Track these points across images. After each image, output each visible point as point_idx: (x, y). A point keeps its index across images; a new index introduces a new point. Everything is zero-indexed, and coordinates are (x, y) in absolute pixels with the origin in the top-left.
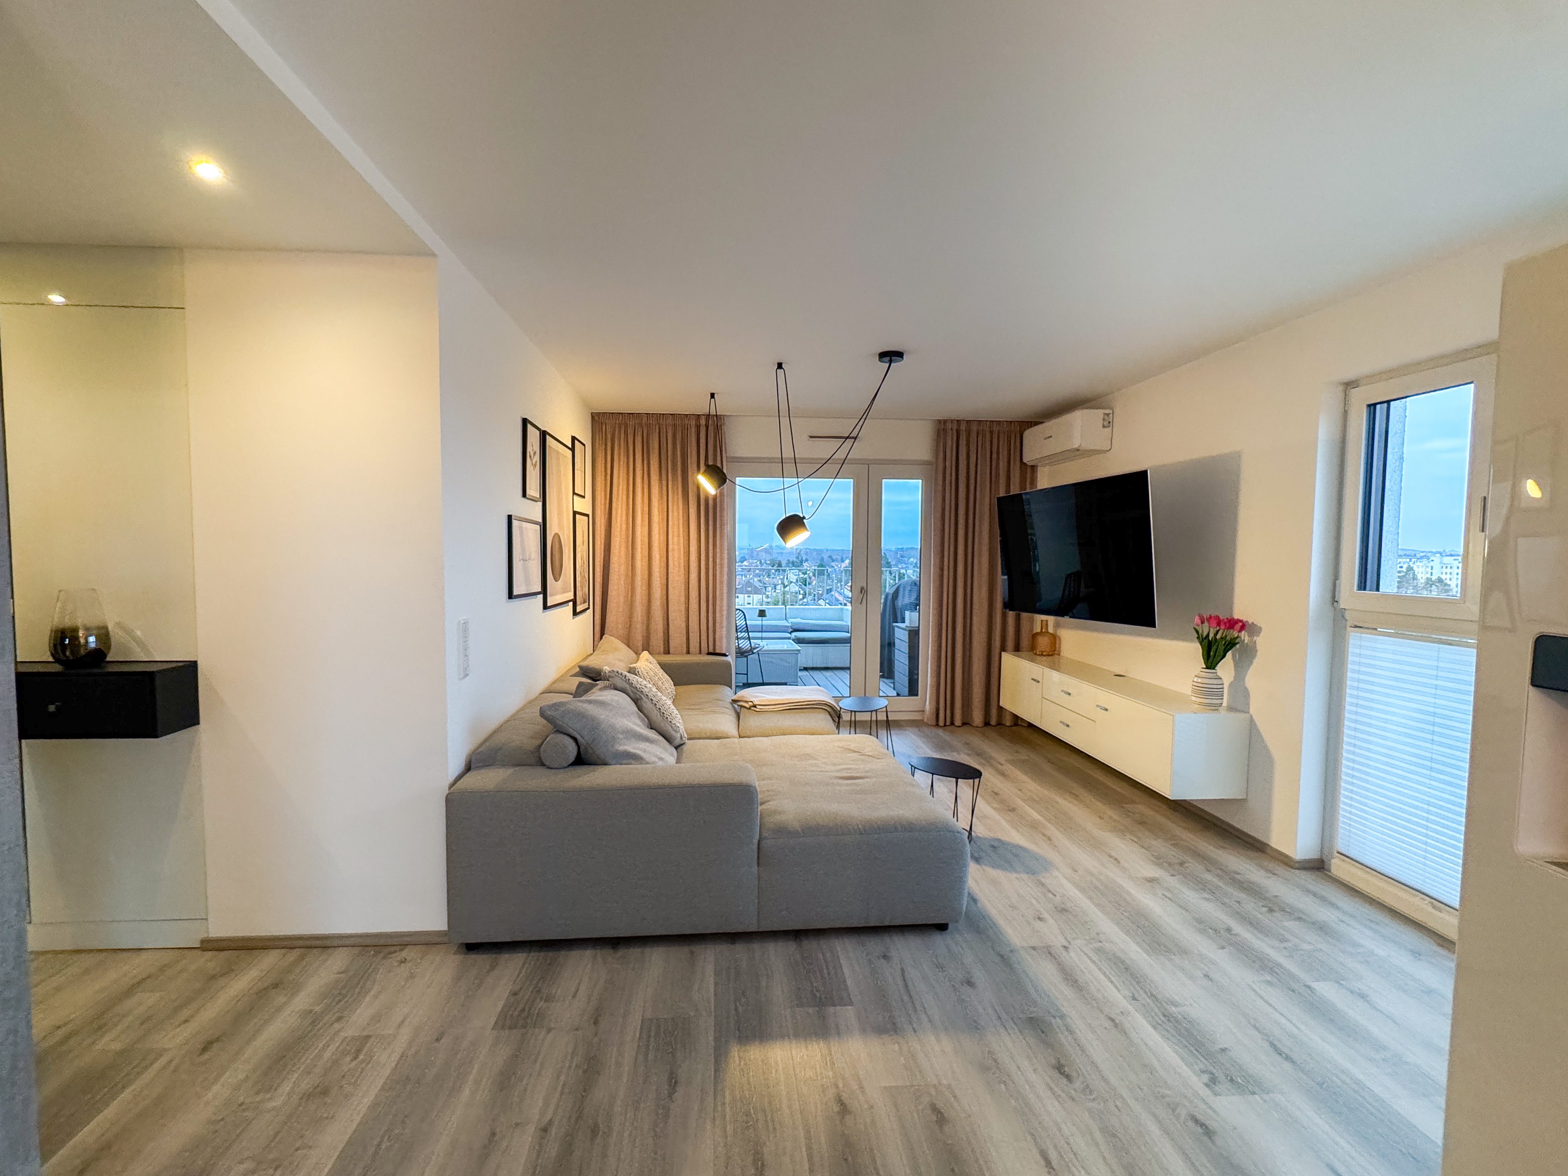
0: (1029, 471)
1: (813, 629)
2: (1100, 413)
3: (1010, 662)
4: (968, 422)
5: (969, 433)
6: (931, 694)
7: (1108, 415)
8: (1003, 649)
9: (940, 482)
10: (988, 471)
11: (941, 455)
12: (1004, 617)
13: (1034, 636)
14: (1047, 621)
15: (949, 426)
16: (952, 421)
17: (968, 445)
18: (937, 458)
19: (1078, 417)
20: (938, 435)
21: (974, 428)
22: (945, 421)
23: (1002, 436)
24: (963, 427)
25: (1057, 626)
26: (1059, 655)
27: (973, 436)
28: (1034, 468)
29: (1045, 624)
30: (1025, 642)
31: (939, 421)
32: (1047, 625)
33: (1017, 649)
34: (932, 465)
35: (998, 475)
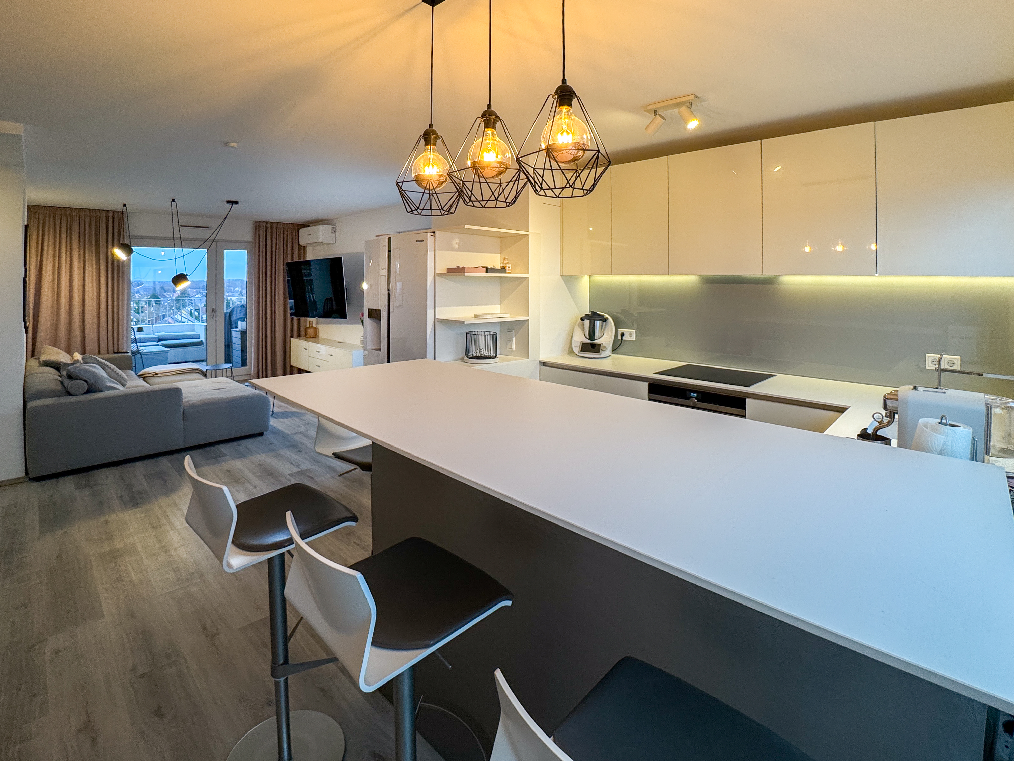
0: (302, 249)
1: (176, 338)
2: (331, 226)
3: (295, 342)
4: (271, 223)
5: (272, 228)
6: (254, 364)
7: (334, 228)
8: (292, 336)
9: (257, 253)
10: (282, 248)
11: (257, 239)
12: (292, 320)
13: (306, 329)
14: (312, 321)
15: (261, 225)
16: (263, 222)
17: (271, 235)
18: (255, 240)
19: (321, 228)
20: (256, 229)
21: (275, 226)
22: (259, 222)
23: (289, 232)
24: (269, 226)
25: (317, 323)
26: (318, 337)
27: (274, 230)
28: (305, 247)
29: (311, 323)
30: (303, 333)
31: (256, 222)
32: (312, 323)
33: (299, 336)
34: (253, 243)
35: (287, 250)
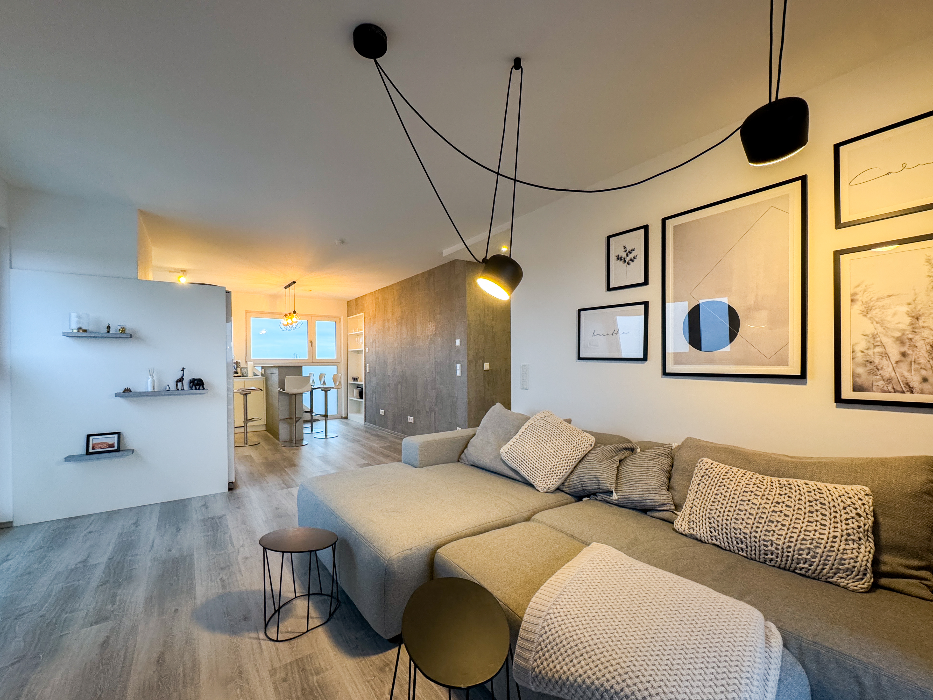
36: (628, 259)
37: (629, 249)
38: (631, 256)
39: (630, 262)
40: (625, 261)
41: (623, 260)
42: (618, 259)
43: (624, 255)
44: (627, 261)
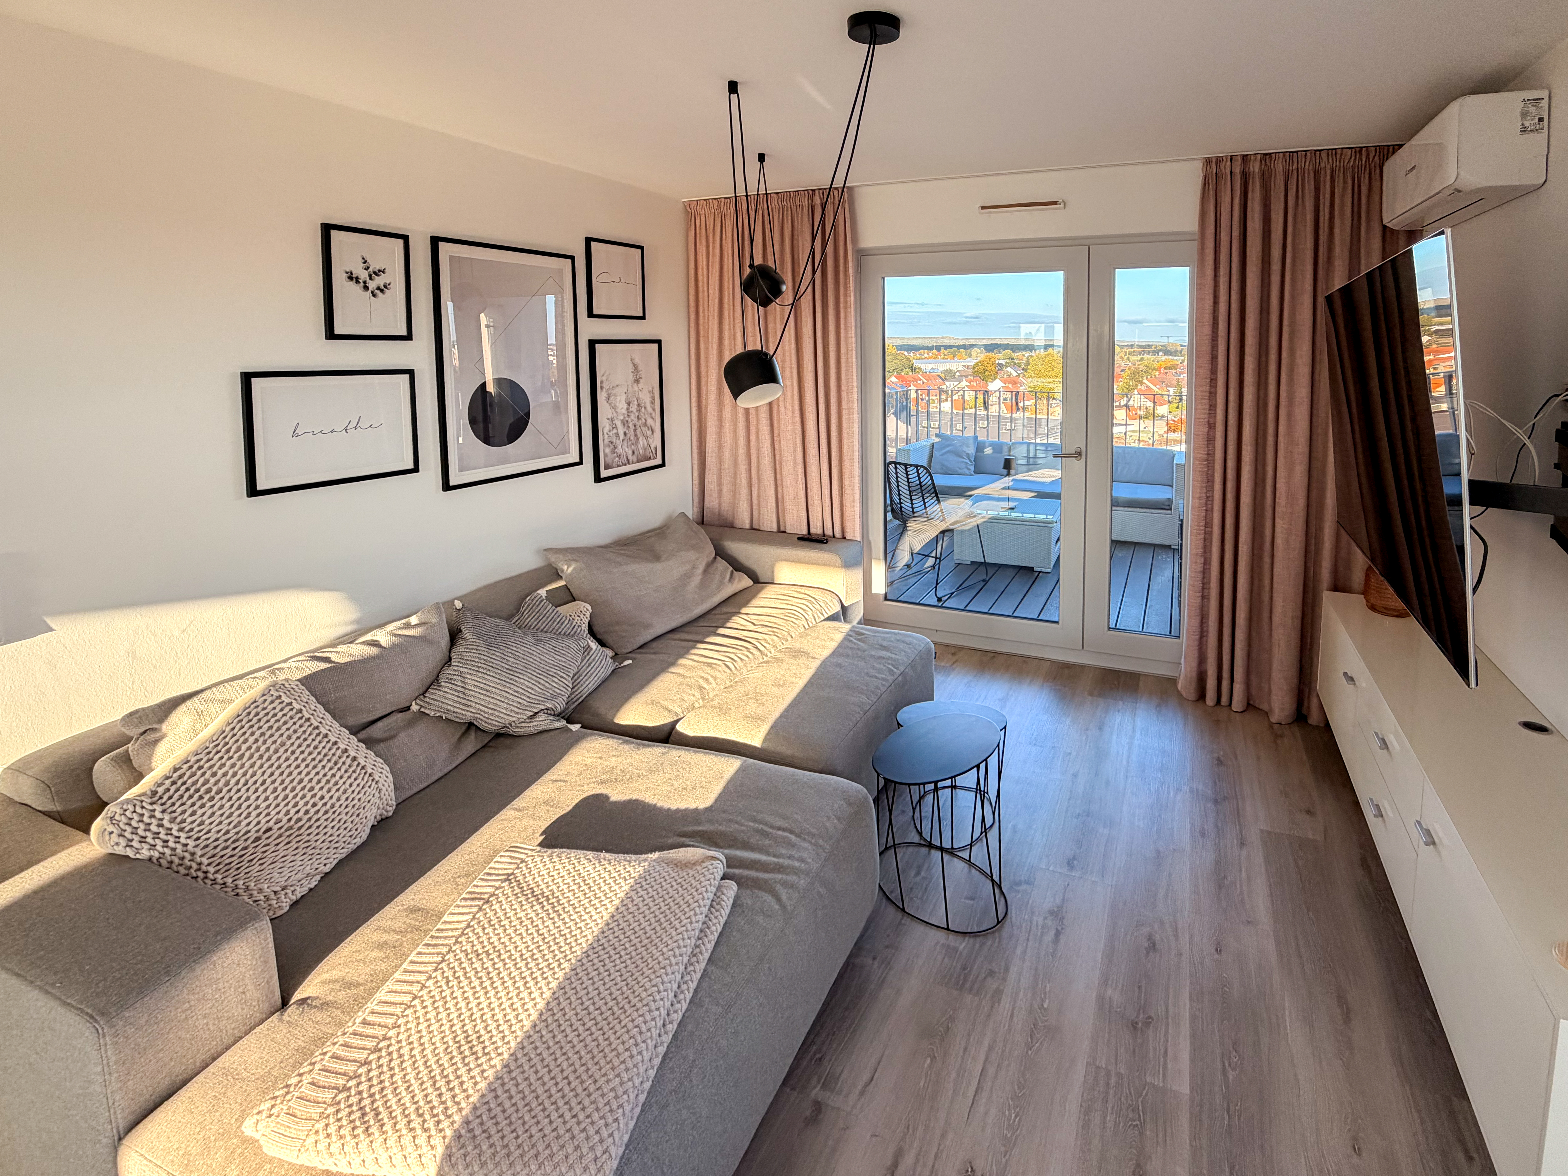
2: (1518, 97)
4: (1265, 157)
5: (1268, 176)
7: (1536, 100)
9: (1210, 272)
11: (1211, 221)
15: (1226, 168)
16: (1234, 158)
17: (1266, 200)
18: (1202, 226)
20: (1207, 185)
22: (1219, 160)
23: (1339, 178)
24: (1255, 167)
27: (1278, 180)
31: (1211, 160)
34: (1197, 239)
36: (372, 285)
37: (375, 266)
38: (379, 281)
39: (378, 292)
40: (366, 288)
41: (362, 284)
42: (350, 278)
43: (364, 275)
44: (371, 289)
